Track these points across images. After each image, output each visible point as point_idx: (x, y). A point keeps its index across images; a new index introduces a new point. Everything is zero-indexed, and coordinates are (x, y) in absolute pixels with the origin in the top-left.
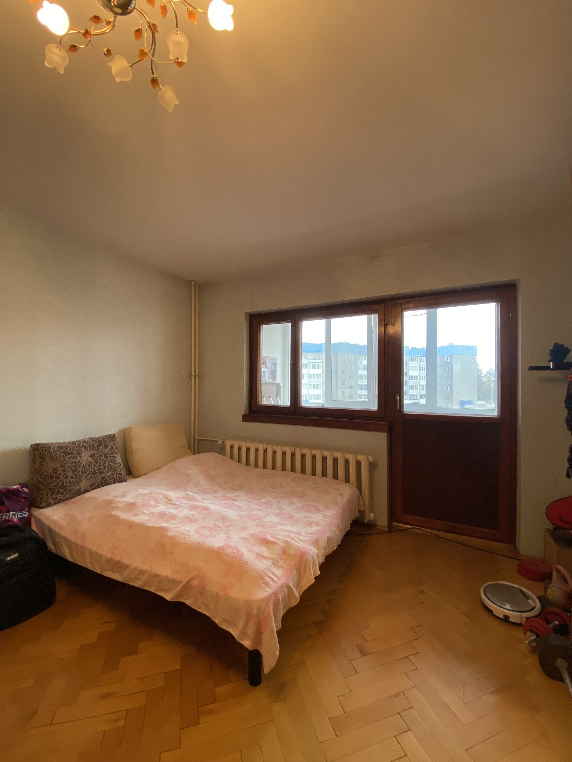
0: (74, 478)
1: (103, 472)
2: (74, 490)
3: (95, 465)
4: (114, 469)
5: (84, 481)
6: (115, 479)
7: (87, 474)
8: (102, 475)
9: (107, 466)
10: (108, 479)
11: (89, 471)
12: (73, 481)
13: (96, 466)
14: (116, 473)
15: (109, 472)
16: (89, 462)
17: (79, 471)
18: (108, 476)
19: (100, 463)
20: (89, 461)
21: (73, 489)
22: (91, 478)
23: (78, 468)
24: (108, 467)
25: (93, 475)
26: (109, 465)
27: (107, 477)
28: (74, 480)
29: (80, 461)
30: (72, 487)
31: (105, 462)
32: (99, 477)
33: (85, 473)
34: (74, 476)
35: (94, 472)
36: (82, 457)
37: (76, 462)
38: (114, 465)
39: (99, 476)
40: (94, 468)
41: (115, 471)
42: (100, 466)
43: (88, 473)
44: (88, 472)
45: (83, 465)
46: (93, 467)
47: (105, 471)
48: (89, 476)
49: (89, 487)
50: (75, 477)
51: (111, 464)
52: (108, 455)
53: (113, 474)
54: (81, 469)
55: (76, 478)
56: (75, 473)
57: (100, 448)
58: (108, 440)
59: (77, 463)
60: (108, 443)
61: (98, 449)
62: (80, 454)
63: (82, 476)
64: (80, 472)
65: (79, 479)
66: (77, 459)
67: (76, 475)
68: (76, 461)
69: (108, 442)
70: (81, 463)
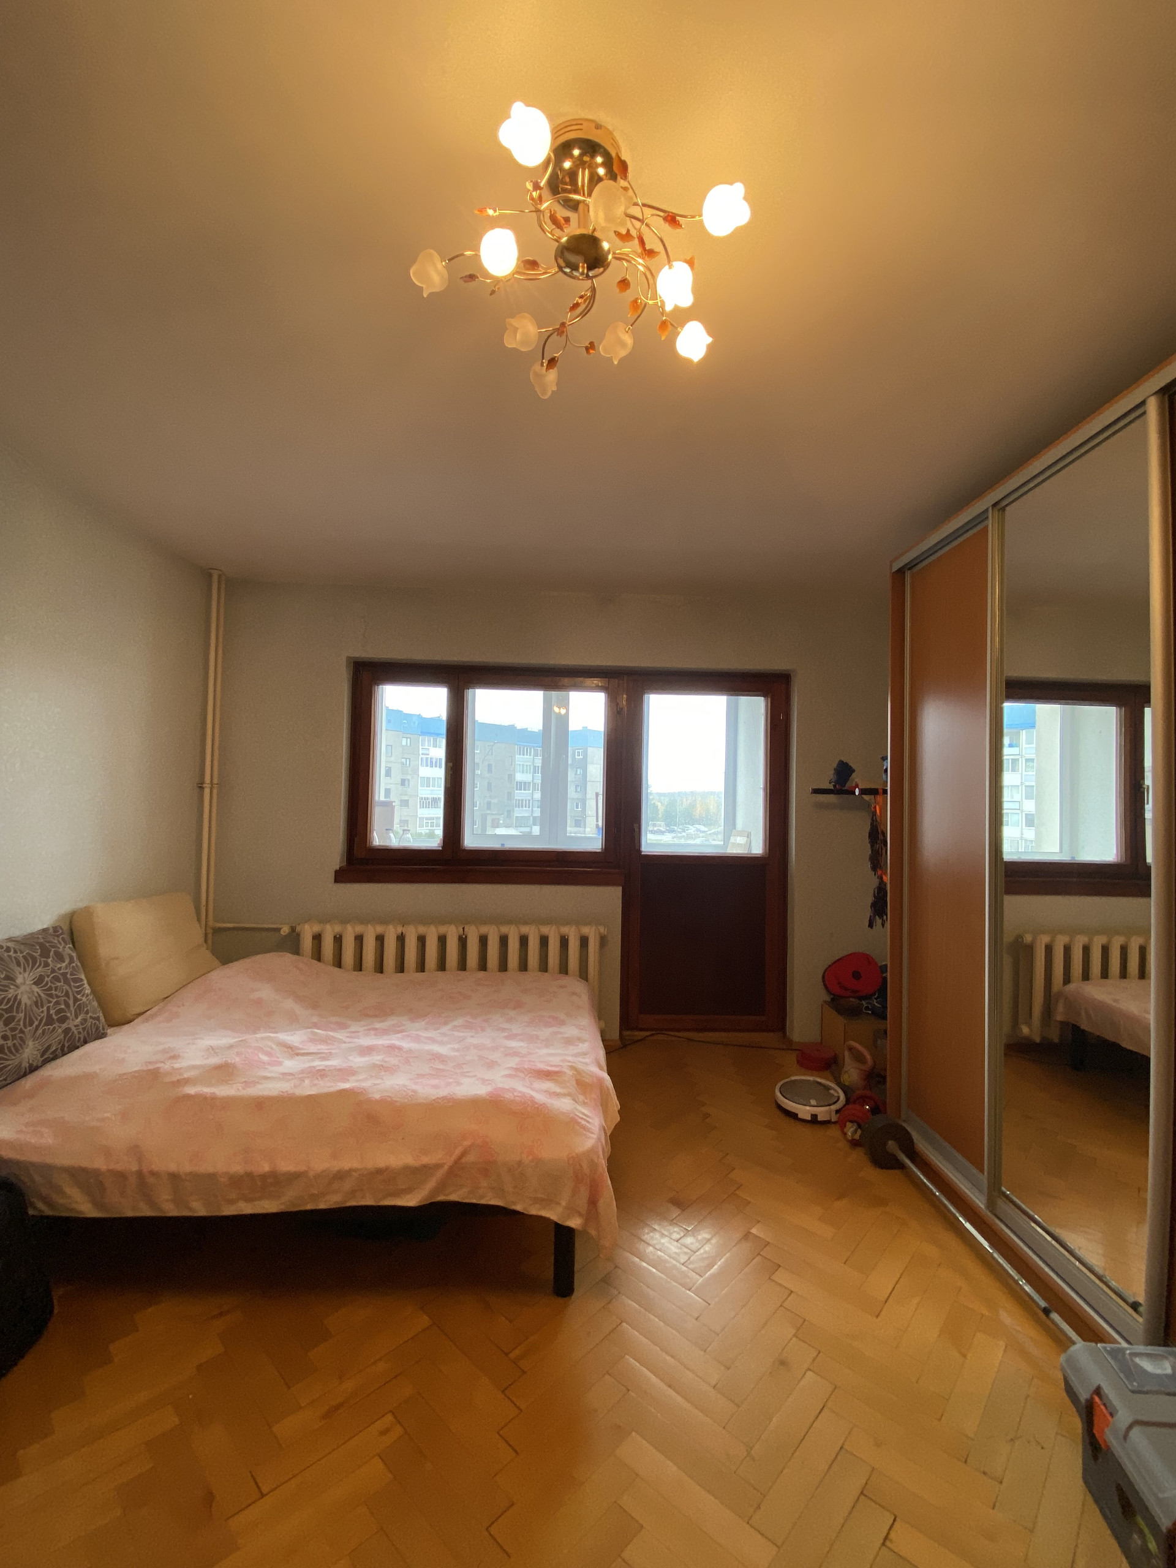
0: (9, 1040)
1: (63, 1020)
2: (10, 1067)
3: (50, 1002)
4: (85, 1009)
5: (31, 1043)
6: (88, 1032)
7: (34, 1026)
8: (64, 1026)
9: (71, 1002)
10: (76, 1032)
11: (39, 1018)
12: (9, 1045)
13: (51, 1004)
14: (91, 1017)
15: (77, 1018)
16: (36, 997)
17: (19, 1021)
18: (75, 1026)
19: (57, 996)
20: (36, 995)
21: (9, 1065)
22: (43, 1035)
23: (15, 1014)
24: (74, 1006)
25: (46, 1027)
26: (76, 1000)
27: (73, 1029)
28: (10, 1043)
29: (16, 996)
30: (6, 1060)
31: (67, 995)
32: (60, 1030)
33: (31, 1024)
34: (9, 1033)
35: (50, 1021)
36: (17, 987)
37: (9, 1000)
38: (84, 999)
39: (60, 1027)
40: (48, 1008)
41: (87, 1012)
42: (57, 1003)
43: (36, 1023)
44: (37, 1019)
45: (26, 1004)
46: (45, 1008)
47: (68, 1015)
48: (40, 1031)
49: (39, 1056)
50: (12, 1036)
51: (79, 996)
52: (68, 976)
53: (85, 1020)
54: (23, 1014)
55: (14, 1037)
56: (11, 1026)
57: (49, 961)
58: (56, 941)
59: (11, 1002)
60: (61, 947)
61: (46, 965)
62: (14, 981)
63: (25, 1030)
64: (22, 1023)
65: (21, 1038)
66: (11, 991)
67: (13, 1030)
68: (10, 996)
69: (59, 946)
70: (20, 1003)
